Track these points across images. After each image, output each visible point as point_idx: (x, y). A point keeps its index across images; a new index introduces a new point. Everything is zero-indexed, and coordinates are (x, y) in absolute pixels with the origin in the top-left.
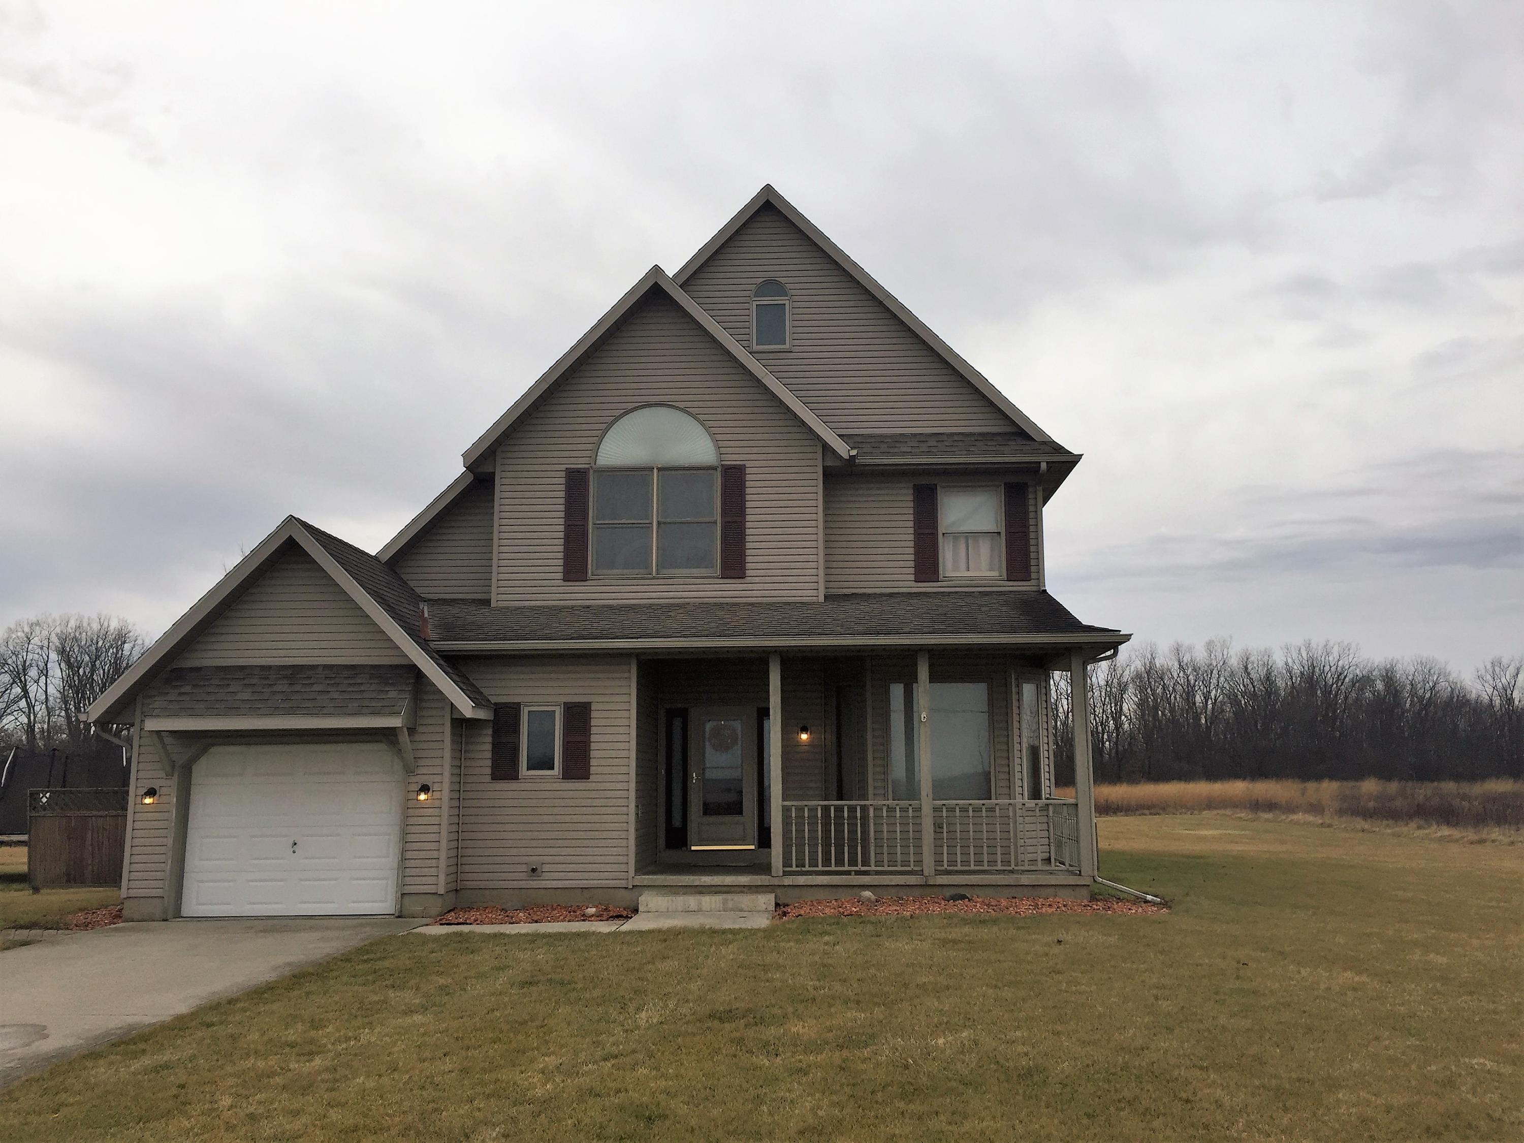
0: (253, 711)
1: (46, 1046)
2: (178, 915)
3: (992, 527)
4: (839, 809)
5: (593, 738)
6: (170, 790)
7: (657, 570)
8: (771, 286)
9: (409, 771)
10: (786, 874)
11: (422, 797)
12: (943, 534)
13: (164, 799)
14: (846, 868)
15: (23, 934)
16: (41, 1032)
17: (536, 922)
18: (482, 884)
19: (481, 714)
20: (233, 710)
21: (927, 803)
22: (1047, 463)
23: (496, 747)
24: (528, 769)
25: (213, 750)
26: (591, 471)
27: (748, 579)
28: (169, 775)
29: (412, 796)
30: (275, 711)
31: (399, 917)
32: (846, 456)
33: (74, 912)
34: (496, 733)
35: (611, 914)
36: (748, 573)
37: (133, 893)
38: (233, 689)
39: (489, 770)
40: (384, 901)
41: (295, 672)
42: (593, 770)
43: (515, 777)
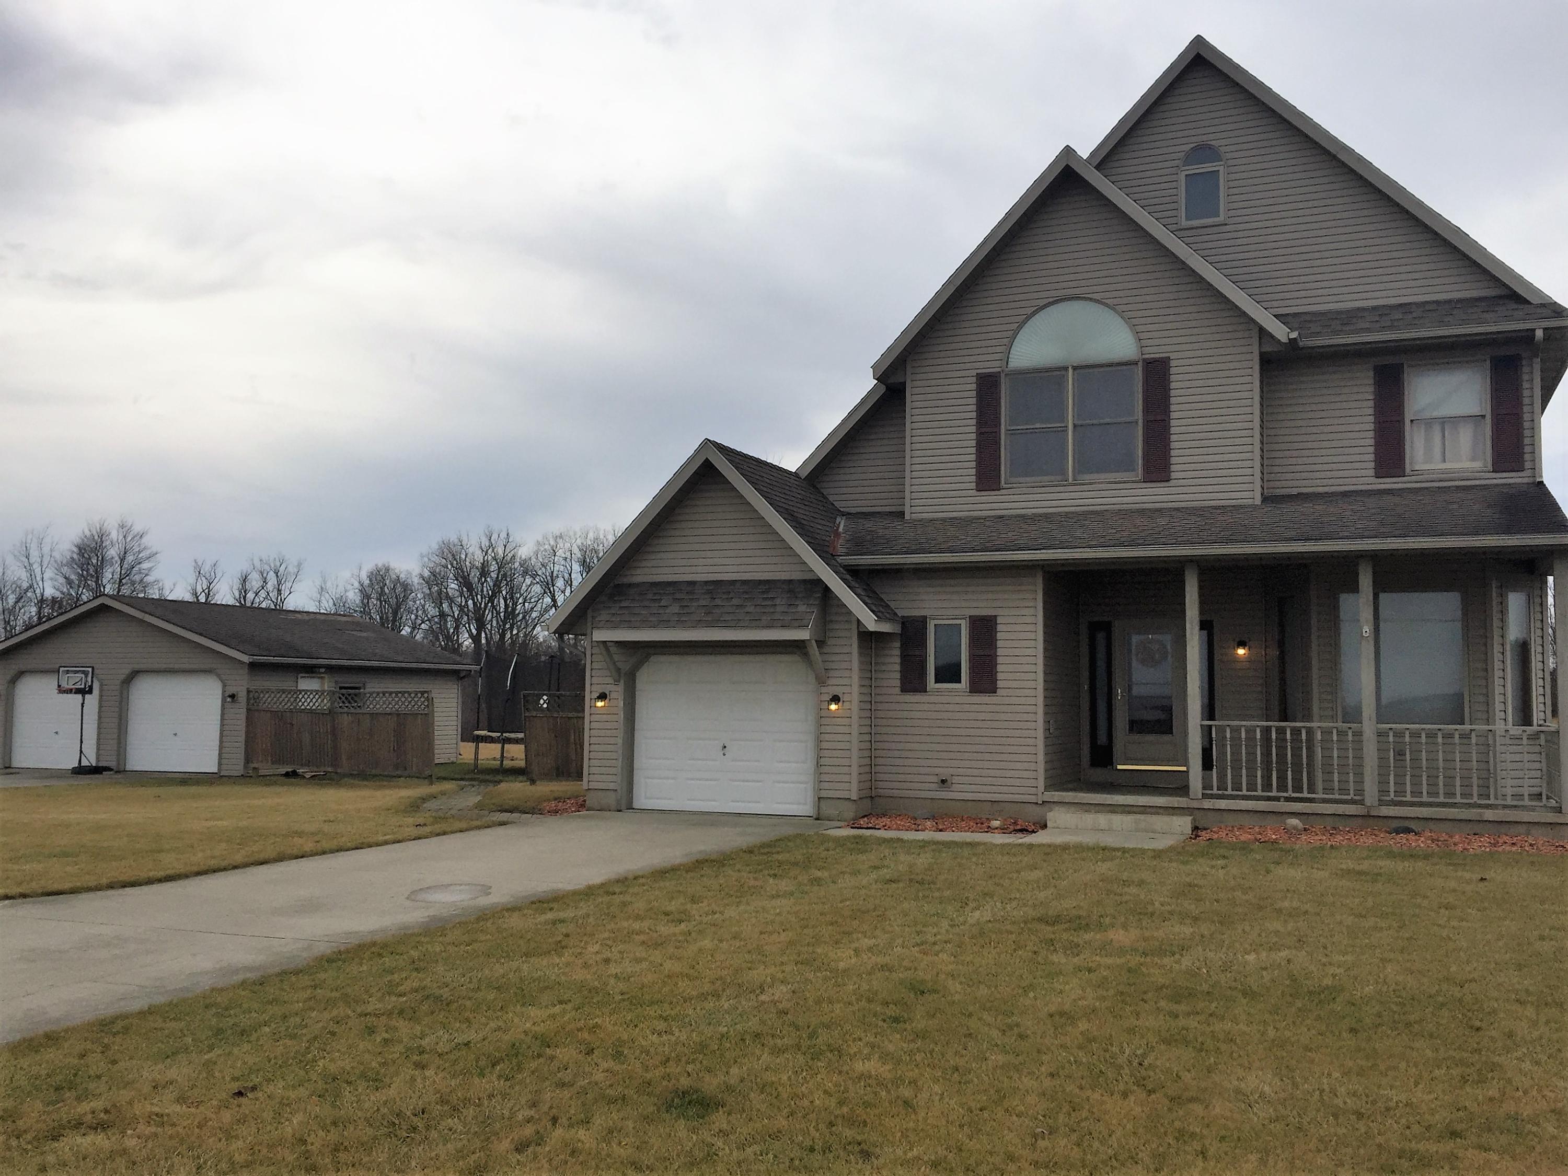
0: (680, 623)
1: (484, 901)
2: (630, 807)
3: (1476, 411)
4: (1281, 731)
5: (1000, 652)
6: (617, 693)
7: (1074, 475)
8: (1202, 152)
9: (821, 681)
10: (1205, 796)
11: (833, 707)
12: (1412, 421)
13: (613, 703)
14: (1274, 793)
15: (505, 816)
16: (486, 890)
17: (941, 831)
18: (896, 793)
19: (885, 628)
20: (665, 623)
21: (1369, 727)
22: (1545, 329)
23: (905, 658)
24: (936, 682)
25: (652, 659)
26: (1003, 375)
27: (1172, 483)
28: (617, 681)
29: (825, 705)
30: (698, 624)
31: (817, 819)
32: (1284, 340)
33: (549, 800)
34: (904, 647)
35: (1019, 827)
36: (1173, 475)
37: (593, 785)
38: (663, 603)
39: (898, 683)
40: (805, 804)
41: (715, 588)
42: (1000, 684)
43: (923, 689)
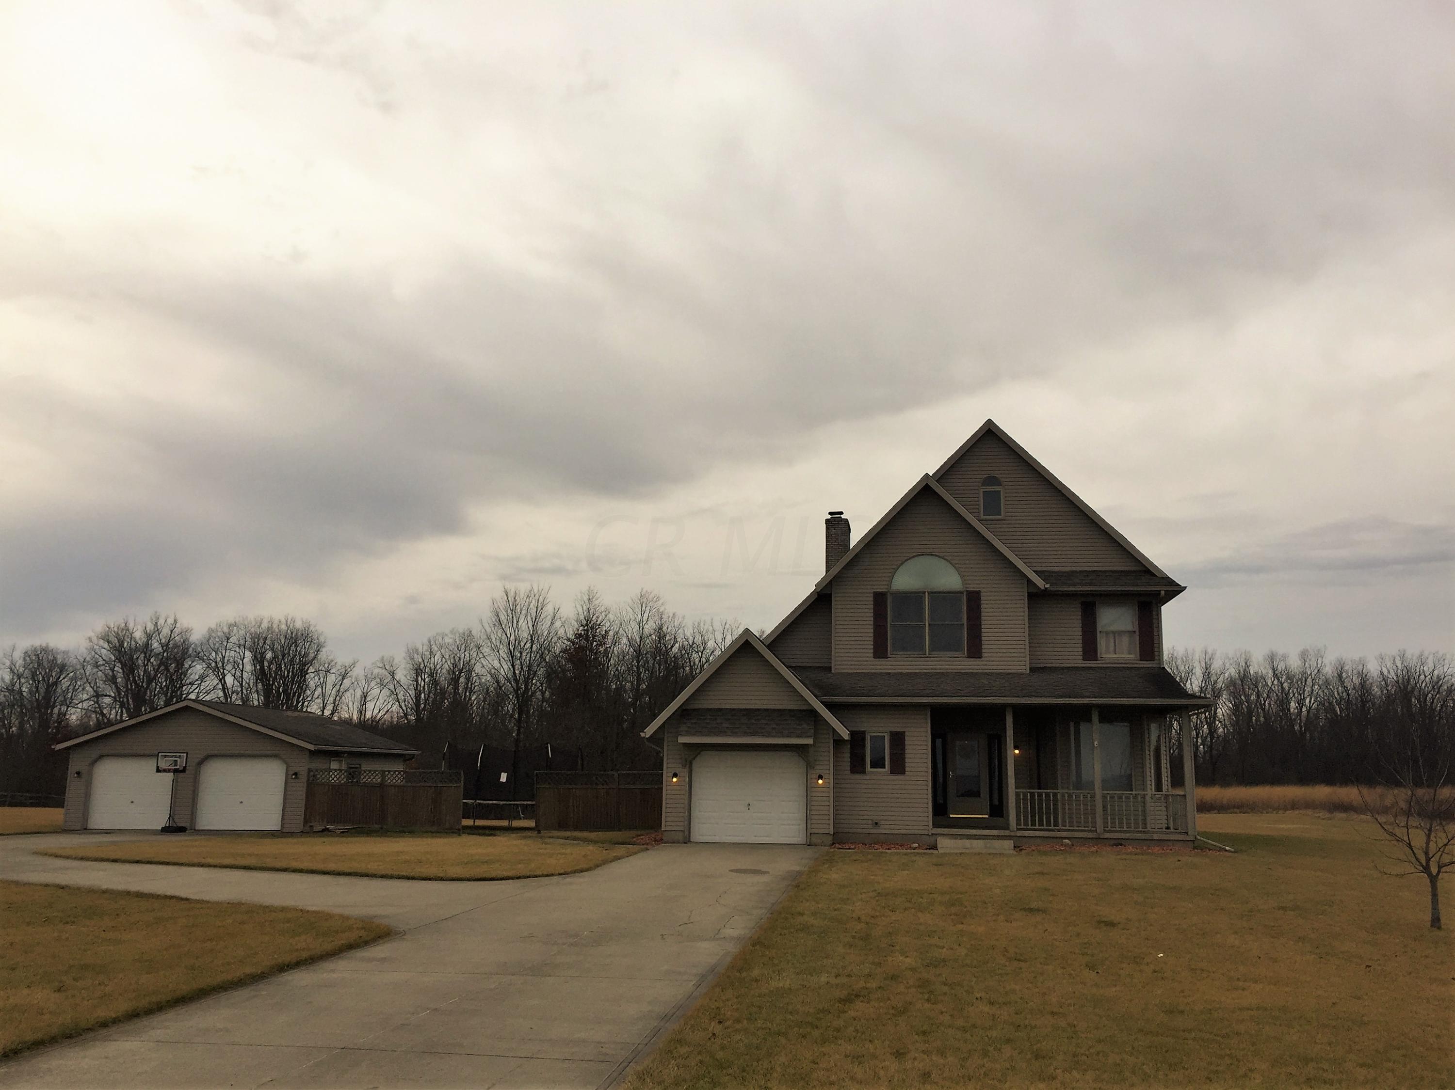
0: (734, 734)
2: (688, 841)
3: (1129, 628)
4: (1040, 795)
5: (907, 751)
6: (684, 773)
7: (929, 652)
8: (992, 480)
9: (810, 766)
10: (1018, 829)
11: (819, 782)
12: (1100, 632)
13: (681, 779)
14: (1052, 827)
18: (851, 831)
19: (848, 737)
20: (722, 733)
21: (1098, 792)
22: (1165, 591)
23: (853, 755)
24: (871, 768)
25: (702, 753)
26: (888, 594)
27: (983, 659)
28: (683, 766)
29: (813, 781)
31: (806, 845)
32: (1043, 588)
34: (855, 747)
35: (926, 847)
36: (984, 655)
37: (667, 831)
38: (719, 721)
39: (849, 768)
40: (799, 837)
41: (749, 712)
42: (907, 769)
43: (863, 772)
